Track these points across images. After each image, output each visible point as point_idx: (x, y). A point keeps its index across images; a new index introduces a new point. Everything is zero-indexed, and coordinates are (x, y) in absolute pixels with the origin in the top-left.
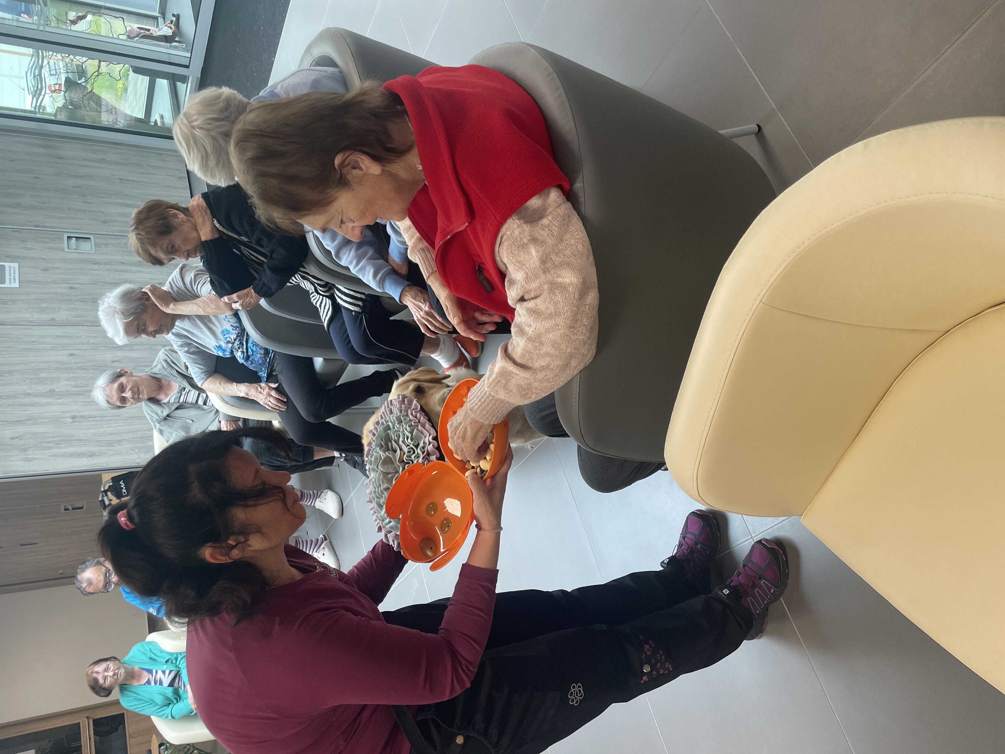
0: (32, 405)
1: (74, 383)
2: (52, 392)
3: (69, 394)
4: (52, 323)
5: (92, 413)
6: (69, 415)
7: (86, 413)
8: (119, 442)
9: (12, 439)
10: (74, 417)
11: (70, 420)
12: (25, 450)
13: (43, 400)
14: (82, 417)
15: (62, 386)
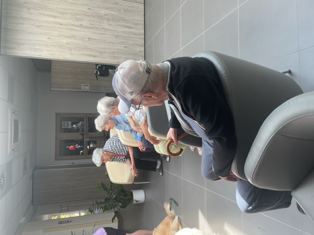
0: (74, 30)
1: (90, 23)
2: (81, 25)
3: (88, 28)
5: (95, 38)
6: (87, 37)
7: (93, 37)
8: (105, 52)
9: (66, 44)
10: (89, 38)
11: (87, 39)
12: (71, 50)
13: (78, 29)
14: (92, 39)
15: (85, 23)
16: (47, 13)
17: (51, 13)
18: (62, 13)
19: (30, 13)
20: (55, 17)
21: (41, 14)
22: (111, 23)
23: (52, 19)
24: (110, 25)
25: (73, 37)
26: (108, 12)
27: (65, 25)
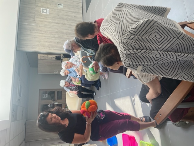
0: (51, 39)
3: (57, 38)
4: (55, 23)
7: (60, 42)
9: (47, 45)
10: (58, 42)
12: (49, 48)
13: (53, 38)
15: (56, 36)
16: (39, 32)
17: (41, 32)
18: (46, 32)
19: (31, 32)
20: (42, 34)
21: (36, 32)
22: (68, 35)
23: (41, 35)
24: (67, 36)
25: (51, 42)
26: (66, 31)
27: (47, 37)
